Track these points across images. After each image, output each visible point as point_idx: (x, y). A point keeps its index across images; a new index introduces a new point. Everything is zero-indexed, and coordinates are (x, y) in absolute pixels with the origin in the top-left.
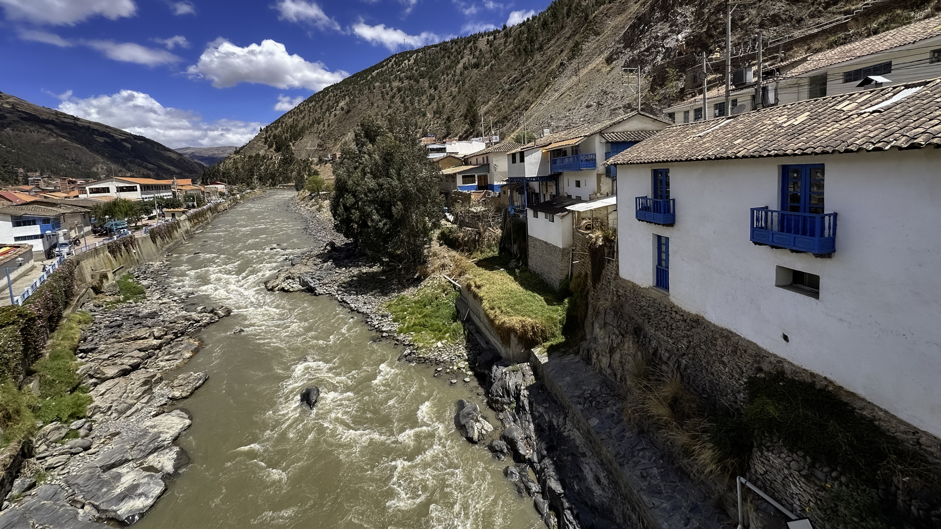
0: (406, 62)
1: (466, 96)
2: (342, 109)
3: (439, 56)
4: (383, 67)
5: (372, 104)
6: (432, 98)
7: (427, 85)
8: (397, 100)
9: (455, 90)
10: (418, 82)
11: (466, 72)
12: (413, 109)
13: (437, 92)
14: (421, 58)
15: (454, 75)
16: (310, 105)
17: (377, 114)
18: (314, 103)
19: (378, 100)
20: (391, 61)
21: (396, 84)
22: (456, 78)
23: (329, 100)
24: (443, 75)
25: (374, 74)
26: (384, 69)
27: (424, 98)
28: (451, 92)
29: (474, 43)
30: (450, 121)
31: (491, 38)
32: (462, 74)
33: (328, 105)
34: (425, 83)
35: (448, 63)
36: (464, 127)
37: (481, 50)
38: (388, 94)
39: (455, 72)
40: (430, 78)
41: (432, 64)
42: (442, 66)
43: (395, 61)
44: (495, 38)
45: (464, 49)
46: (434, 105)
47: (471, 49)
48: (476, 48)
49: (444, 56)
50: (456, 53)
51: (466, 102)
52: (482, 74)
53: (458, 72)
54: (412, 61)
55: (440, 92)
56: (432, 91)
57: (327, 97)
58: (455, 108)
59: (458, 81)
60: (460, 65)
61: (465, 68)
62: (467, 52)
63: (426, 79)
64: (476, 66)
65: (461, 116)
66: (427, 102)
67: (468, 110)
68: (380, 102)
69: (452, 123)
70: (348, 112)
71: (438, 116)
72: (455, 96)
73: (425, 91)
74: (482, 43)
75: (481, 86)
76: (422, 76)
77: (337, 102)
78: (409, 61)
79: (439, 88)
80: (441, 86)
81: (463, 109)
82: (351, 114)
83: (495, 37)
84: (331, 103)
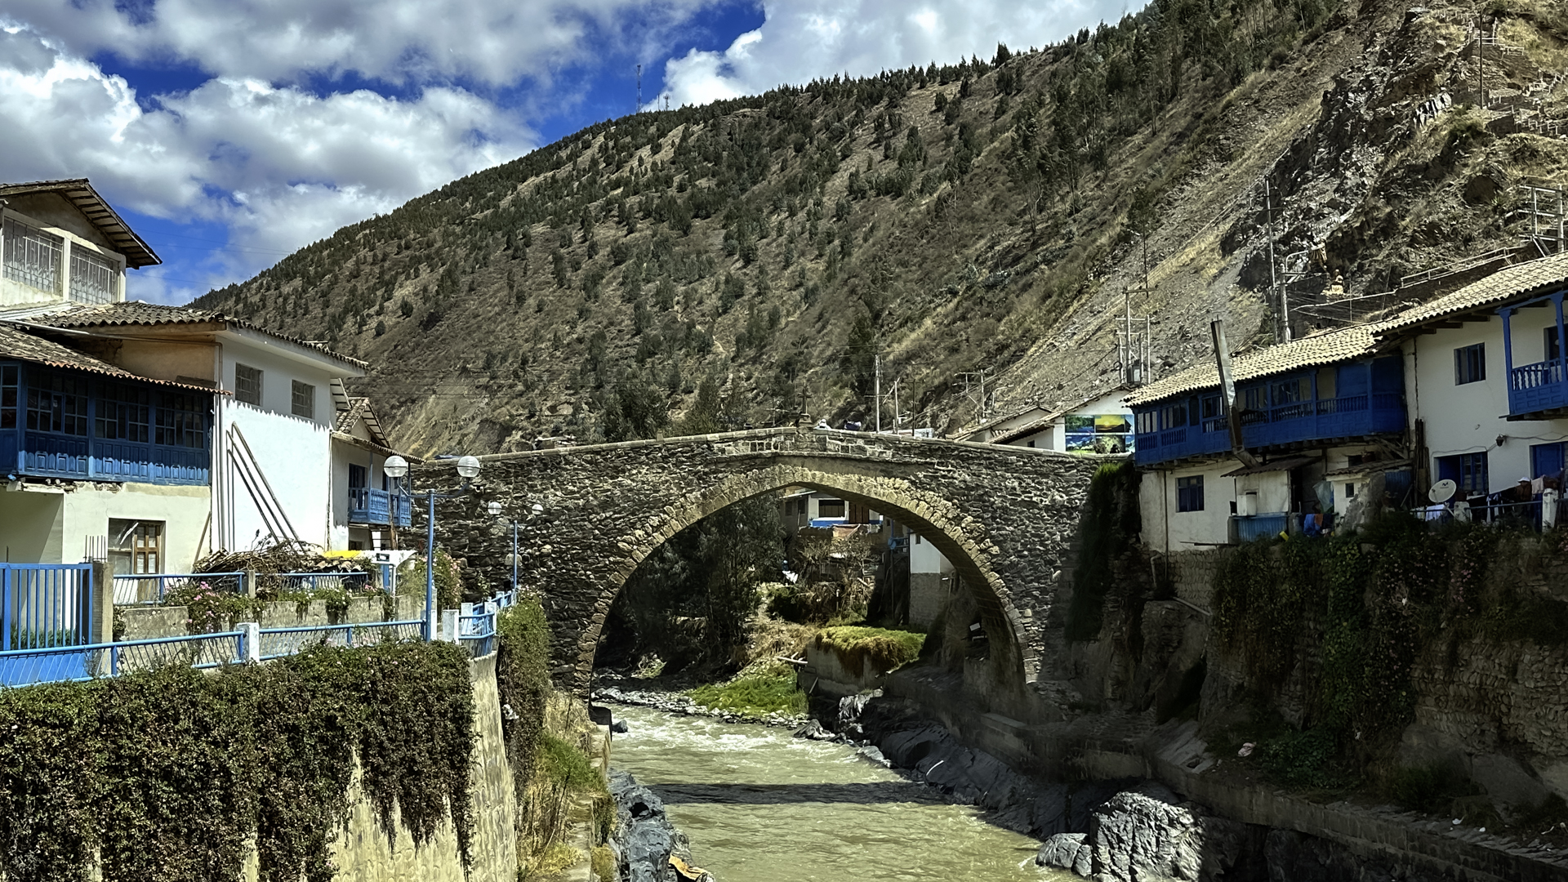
0: (645, 152)
1: (853, 291)
2: (406, 309)
3: (765, 139)
4: (558, 165)
5: (521, 299)
6: (733, 292)
7: (717, 240)
8: (610, 291)
9: (814, 268)
10: (686, 230)
11: (856, 207)
12: (666, 327)
13: (752, 270)
14: (700, 146)
15: (814, 216)
16: (286, 289)
17: (536, 336)
18: (298, 282)
19: (540, 286)
20: (587, 145)
21: (606, 232)
22: (823, 225)
23: (355, 275)
24: (776, 209)
25: (526, 187)
26: (563, 173)
27: (705, 287)
28: (802, 274)
29: (892, 105)
30: (792, 374)
31: (952, 90)
32: (841, 213)
33: (353, 291)
34: (711, 235)
35: (797, 168)
36: (837, 396)
37: (913, 132)
38: (576, 267)
39: (818, 203)
40: (729, 218)
41: (740, 170)
42: (774, 177)
43: (603, 149)
44: (965, 91)
45: (853, 124)
46: (740, 314)
47: (879, 126)
48: (896, 125)
49: (778, 144)
50: (823, 136)
51: (850, 312)
52: (909, 221)
53: (829, 202)
54: (666, 153)
55: (762, 271)
56: (735, 266)
57: (350, 264)
58: (809, 331)
59: (830, 237)
60: (840, 181)
61: (855, 191)
62: (864, 134)
63: (716, 220)
64: (892, 189)
65: (831, 360)
66: (713, 301)
67: (852, 342)
68: (549, 294)
69: (802, 379)
70: (431, 321)
71: (751, 353)
72: (815, 290)
73: (710, 262)
74: (919, 110)
75: (904, 264)
76: (701, 209)
77: (389, 286)
78: (656, 149)
79: (761, 258)
80: (767, 249)
81: (837, 335)
82: (441, 328)
83: (965, 87)
84: (361, 287)
